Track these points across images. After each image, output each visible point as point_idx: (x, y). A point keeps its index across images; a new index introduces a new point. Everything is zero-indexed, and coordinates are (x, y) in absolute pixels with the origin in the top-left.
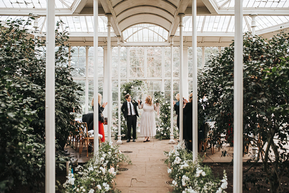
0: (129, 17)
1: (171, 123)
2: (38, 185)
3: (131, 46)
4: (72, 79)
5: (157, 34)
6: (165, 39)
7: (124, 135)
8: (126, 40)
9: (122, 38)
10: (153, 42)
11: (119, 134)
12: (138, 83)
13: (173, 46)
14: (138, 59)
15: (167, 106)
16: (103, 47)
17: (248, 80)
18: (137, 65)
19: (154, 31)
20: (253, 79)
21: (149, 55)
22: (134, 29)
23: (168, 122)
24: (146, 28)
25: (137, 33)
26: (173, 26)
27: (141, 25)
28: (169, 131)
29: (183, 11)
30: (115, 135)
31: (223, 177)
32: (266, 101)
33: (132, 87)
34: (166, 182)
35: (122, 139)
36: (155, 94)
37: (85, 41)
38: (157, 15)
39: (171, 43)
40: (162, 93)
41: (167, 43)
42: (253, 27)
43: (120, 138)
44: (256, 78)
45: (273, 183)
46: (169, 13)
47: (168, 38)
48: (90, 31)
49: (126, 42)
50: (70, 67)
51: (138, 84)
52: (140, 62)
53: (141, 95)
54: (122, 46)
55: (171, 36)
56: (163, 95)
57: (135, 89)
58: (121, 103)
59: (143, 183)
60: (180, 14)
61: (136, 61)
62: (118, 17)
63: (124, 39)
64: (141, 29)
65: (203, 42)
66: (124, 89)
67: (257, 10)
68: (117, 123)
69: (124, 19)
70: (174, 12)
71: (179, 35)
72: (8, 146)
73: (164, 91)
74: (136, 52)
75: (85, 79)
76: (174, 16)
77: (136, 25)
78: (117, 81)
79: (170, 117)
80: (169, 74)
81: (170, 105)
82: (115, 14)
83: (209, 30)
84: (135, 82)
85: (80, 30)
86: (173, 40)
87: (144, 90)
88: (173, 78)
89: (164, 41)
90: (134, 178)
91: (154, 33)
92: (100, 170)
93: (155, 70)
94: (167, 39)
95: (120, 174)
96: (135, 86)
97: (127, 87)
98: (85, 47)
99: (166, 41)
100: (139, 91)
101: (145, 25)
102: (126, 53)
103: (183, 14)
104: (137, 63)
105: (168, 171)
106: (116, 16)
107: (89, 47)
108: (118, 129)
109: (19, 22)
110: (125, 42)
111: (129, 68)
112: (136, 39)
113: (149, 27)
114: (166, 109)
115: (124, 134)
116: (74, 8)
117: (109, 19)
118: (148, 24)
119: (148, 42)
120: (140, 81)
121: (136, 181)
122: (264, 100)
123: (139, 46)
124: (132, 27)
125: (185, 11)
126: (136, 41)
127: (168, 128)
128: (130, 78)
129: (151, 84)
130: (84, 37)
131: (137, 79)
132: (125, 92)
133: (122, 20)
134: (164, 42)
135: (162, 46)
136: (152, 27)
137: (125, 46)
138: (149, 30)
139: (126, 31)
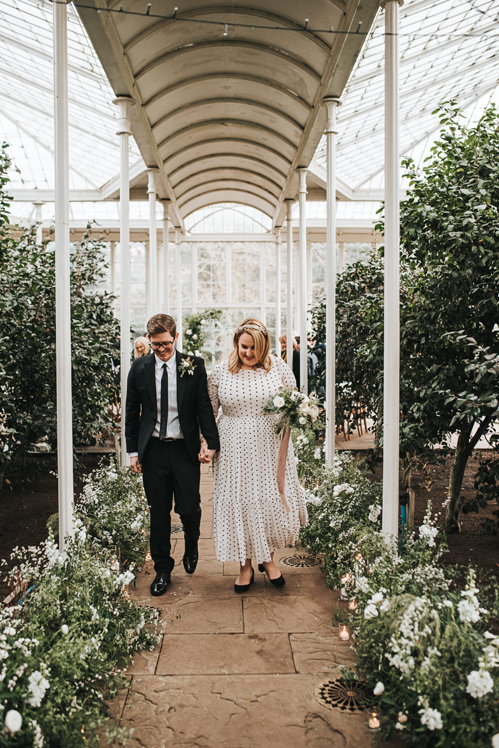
0: (198, 195)
3: (201, 242)
5: (252, 218)
6: (267, 229)
8: (190, 229)
9: (183, 229)
10: (244, 235)
12: (214, 315)
19: (244, 214)
25: (211, 216)
26: (277, 212)
33: (203, 322)
37: (108, 232)
38: (250, 193)
39: (277, 239)
41: (271, 236)
50: (110, 295)
53: (219, 338)
54: (182, 242)
55: (276, 226)
57: (206, 327)
62: (179, 200)
63: (187, 229)
64: (219, 211)
66: (187, 327)
69: (190, 200)
70: (278, 192)
76: (279, 199)
82: (176, 197)
84: (208, 313)
86: (279, 235)
87: (226, 327)
88: (280, 305)
89: (265, 231)
91: (246, 217)
94: (270, 229)
96: (208, 320)
97: (193, 322)
98: (109, 243)
99: (269, 232)
100: (217, 330)
101: (228, 205)
102: (190, 254)
103: (293, 199)
106: (177, 199)
107: (116, 243)
110: (188, 235)
111: (197, 285)
112: (209, 228)
113: (234, 208)
118: (233, 204)
119: (234, 234)
120: (217, 310)
123: (216, 240)
125: (296, 196)
126: (209, 232)
128: (198, 305)
131: (213, 306)
132: (189, 332)
133: (184, 203)
134: (264, 235)
135: (261, 242)
136: (242, 208)
137: (188, 242)
138: (236, 212)
139: (191, 216)
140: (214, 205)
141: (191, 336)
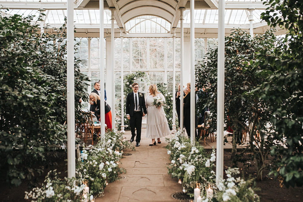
0: (132, 9)
1: (173, 114)
2: (53, 164)
3: (134, 37)
4: (79, 70)
5: (160, 25)
6: (167, 31)
7: (127, 126)
8: (129, 31)
9: (125, 30)
10: (156, 33)
11: (123, 125)
13: (175, 38)
14: (141, 50)
15: (170, 97)
16: (105, 38)
17: (234, 71)
18: (139, 57)
19: (156, 23)
20: (238, 70)
21: (152, 46)
22: (137, 20)
23: (170, 113)
24: (149, 19)
25: (139, 24)
26: (174, 18)
27: (143, 16)
28: (172, 122)
29: (184, 6)
30: (118, 126)
31: (212, 152)
32: (247, 88)
33: (135, 78)
34: (167, 164)
35: (125, 130)
36: (158, 85)
37: (87, 32)
38: (159, 7)
39: (173, 34)
40: (165, 85)
41: (170, 35)
42: (250, 20)
43: (123, 128)
44: (241, 69)
45: (259, 161)
46: (171, 6)
47: (171, 30)
48: (92, 23)
49: (129, 33)
50: (78, 60)
51: (140, 75)
52: (143, 53)
53: (144, 87)
54: (124, 38)
55: (173, 28)
56: (166, 86)
57: (137, 80)
58: (124, 94)
59: (146, 165)
60: (181, 8)
61: (139, 52)
62: (121, 10)
63: (127, 31)
64: (143, 21)
65: (206, 33)
66: (126, 81)
67: (255, 5)
68: (120, 115)
69: (127, 11)
70: (175, 5)
71: (180, 27)
72: (40, 122)
73: (166, 83)
74: (139, 43)
75: (87, 70)
76: (175, 9)
77: (139, 17)
78: (119, 72)
79: (172, 108)
80: (172, 66)
81: (172, 97)
82: (119, 8)
83: (211, 22)
84: (137, 74)
85: (83, 22)
86: (175, 32)
87: (147, 81)
88: (175, 70)
89: (167, 32)
90: (137, 161)
91: (157, 24)
92: (107, 151)
93: (158, 62)
94: (169, 30)
95: (125, 158)
96: (137, 77)
97: (130, 78)
98: (88, 38)
99: (169, 32)
100: (142, 82)
101: (148, 17)
102: (129, 43)
103: (184, 8)
104: (140, 54)
105: (168, 153)
106: (120, 9)
107: (91, 38)
108: (121, 120)
109: (31, 18)
110: (127, 34)
111: (132, 60)
112: (138, 31)
113: (151, 18)
114: (168, 100)
115: (127, 124)
116: (79, 2)
117: (113, 12)
118: (151, 16)
119: (151, 33)
120: (142, 72)
121: (139, 163)
122: (245, 88)
123: (142, 37)
124: (135, 18)
125: (186, 5)
126: (138, 32)
127: (170, 119)
128: (132, 70)
129: (154, 76)
130: (87, 29)
131: (140, 70)
132: (128, 83)
133: (125, 13)
134: (166, 34)
135: (165, 37)
136: (155, 19)
137: (128, 38)
138: (152, 22)
139: (128, 22)
140: (141, 17)
141: (129, 85)
